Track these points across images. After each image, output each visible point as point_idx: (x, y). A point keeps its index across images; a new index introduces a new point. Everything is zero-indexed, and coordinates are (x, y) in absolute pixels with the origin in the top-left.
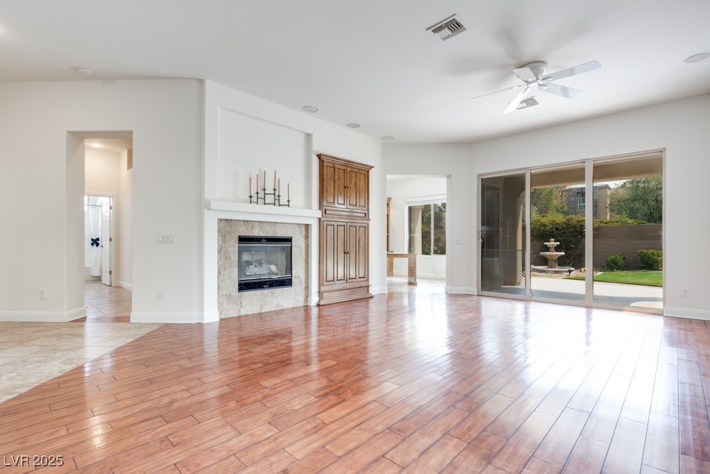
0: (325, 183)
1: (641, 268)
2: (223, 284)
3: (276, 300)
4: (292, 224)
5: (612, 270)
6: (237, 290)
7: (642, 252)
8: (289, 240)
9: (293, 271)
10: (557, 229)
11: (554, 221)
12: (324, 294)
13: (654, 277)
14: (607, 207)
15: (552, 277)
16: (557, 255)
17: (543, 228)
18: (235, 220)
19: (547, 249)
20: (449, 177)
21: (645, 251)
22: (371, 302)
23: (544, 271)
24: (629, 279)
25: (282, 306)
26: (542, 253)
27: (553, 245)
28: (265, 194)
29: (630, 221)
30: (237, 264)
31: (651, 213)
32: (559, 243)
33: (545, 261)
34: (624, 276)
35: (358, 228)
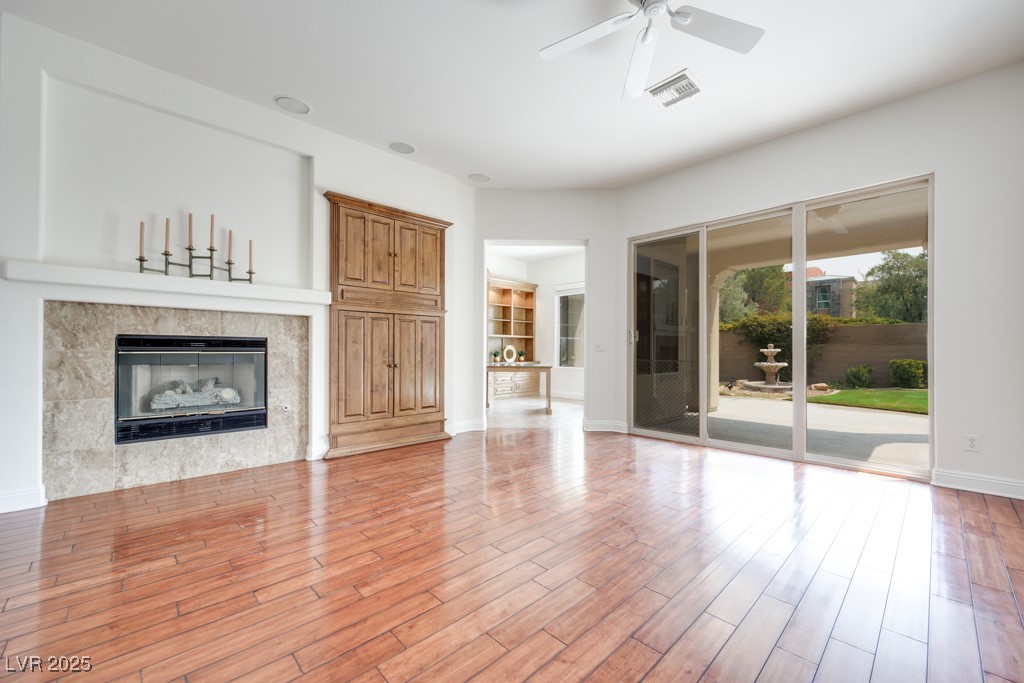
0: (342, 244)
1: (894, 385)
2: (69, 430)
3: (222, 455)
4: (268, 314)
5: (854, 388)
6: (113, 439)
7: (894, 363)
8: (261, 344)
9: (269, 400)
10: (779, 330)
11: (775, 320)
12: (340, 439)
13: (912, 398)
14: (852, 305)
15: (768, 397)
16: (777, 366)
17: (759, 330)
18: (106, 305)
19: (764, 358)
20: (586, 242)
21: (899, 361)
22: (447, 447)
23: (759, 389)
24: (877, 402)
25: (239, 464)
26: (757, 364)
27: (772, 353)
28: (191, 257)
29: (878, 320)
30: (111, 389)
31: (907, 310)
32: (779, 350)
33: (762, 375)
34: (869, 396)
35: (419, 324)
